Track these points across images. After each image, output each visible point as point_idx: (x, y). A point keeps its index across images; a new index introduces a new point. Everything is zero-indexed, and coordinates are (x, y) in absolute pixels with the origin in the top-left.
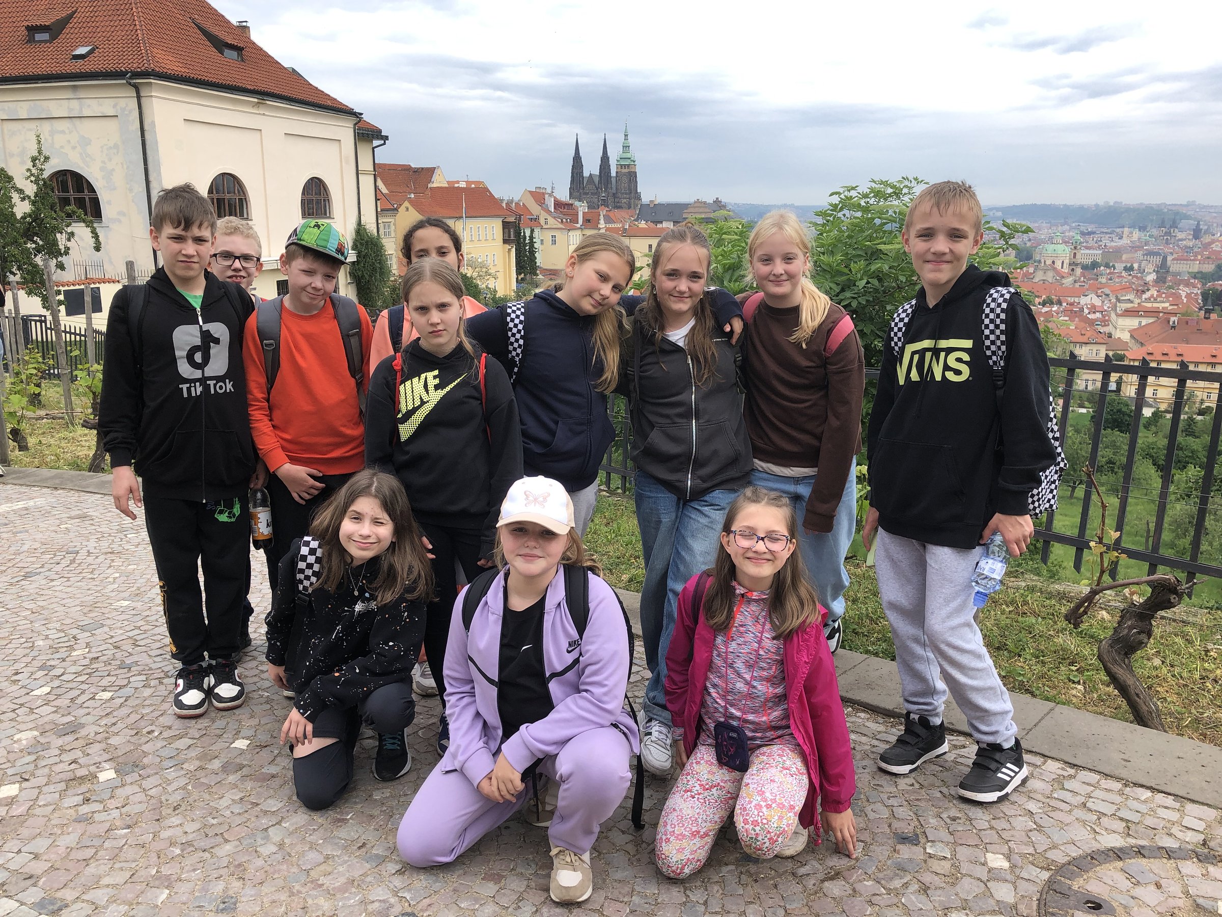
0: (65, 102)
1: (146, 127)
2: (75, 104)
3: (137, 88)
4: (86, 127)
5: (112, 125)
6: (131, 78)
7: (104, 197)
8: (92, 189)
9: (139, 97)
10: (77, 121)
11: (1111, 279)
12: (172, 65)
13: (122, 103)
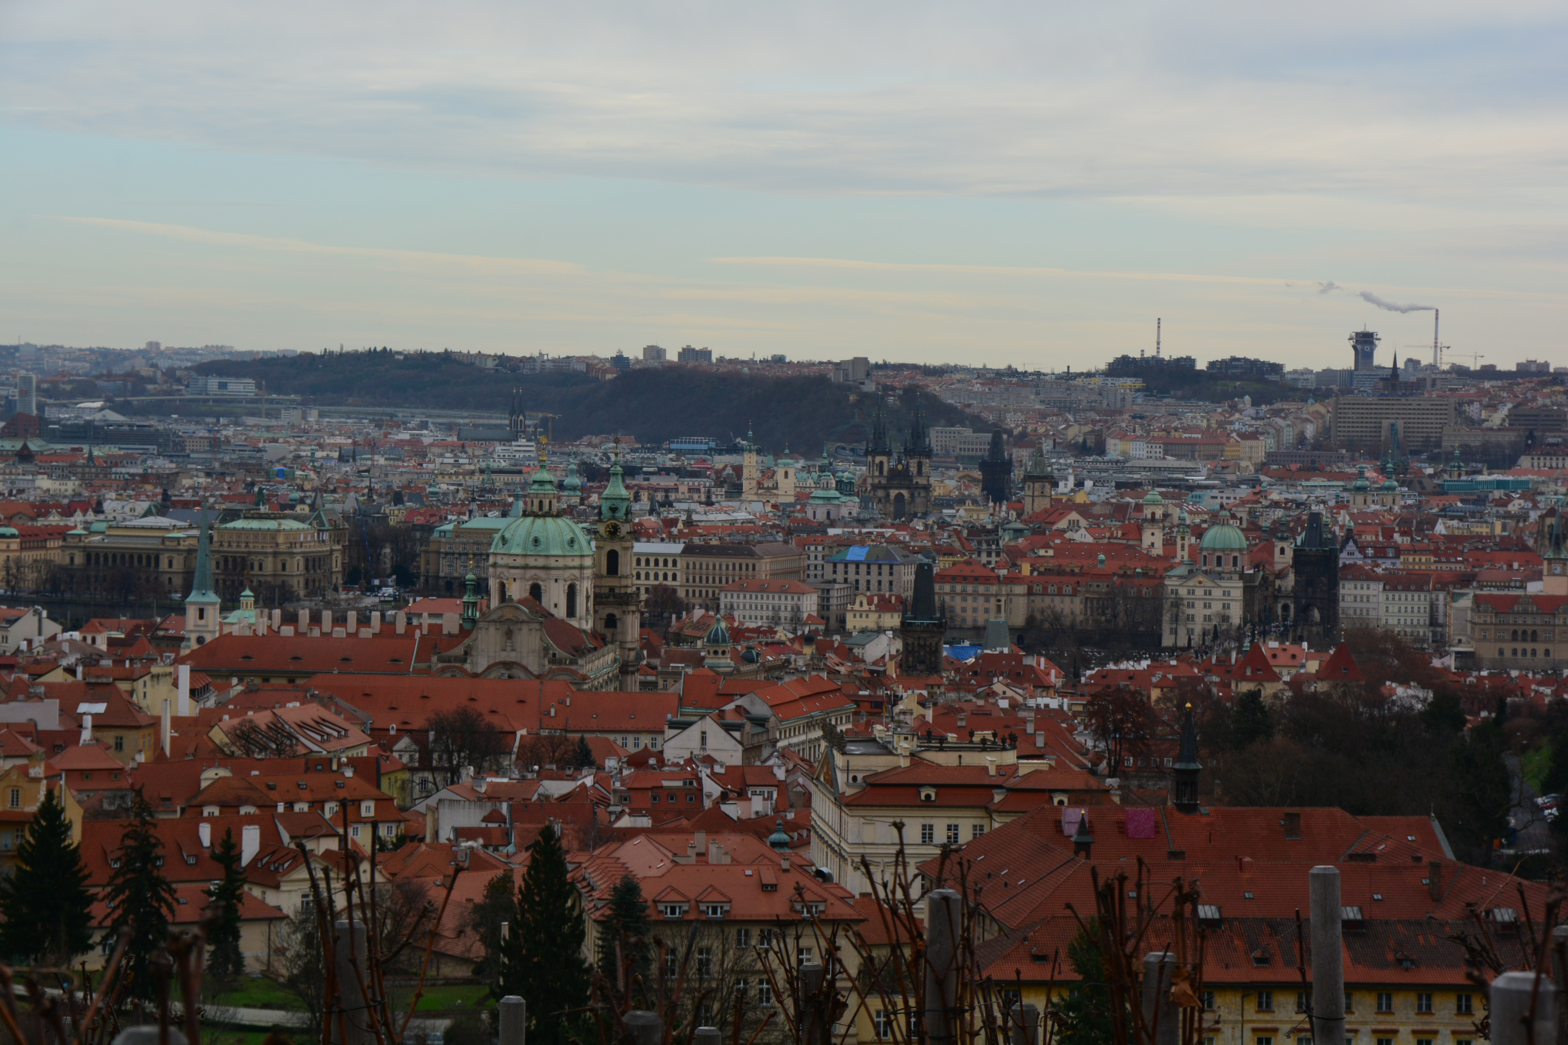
11: (749, 659)
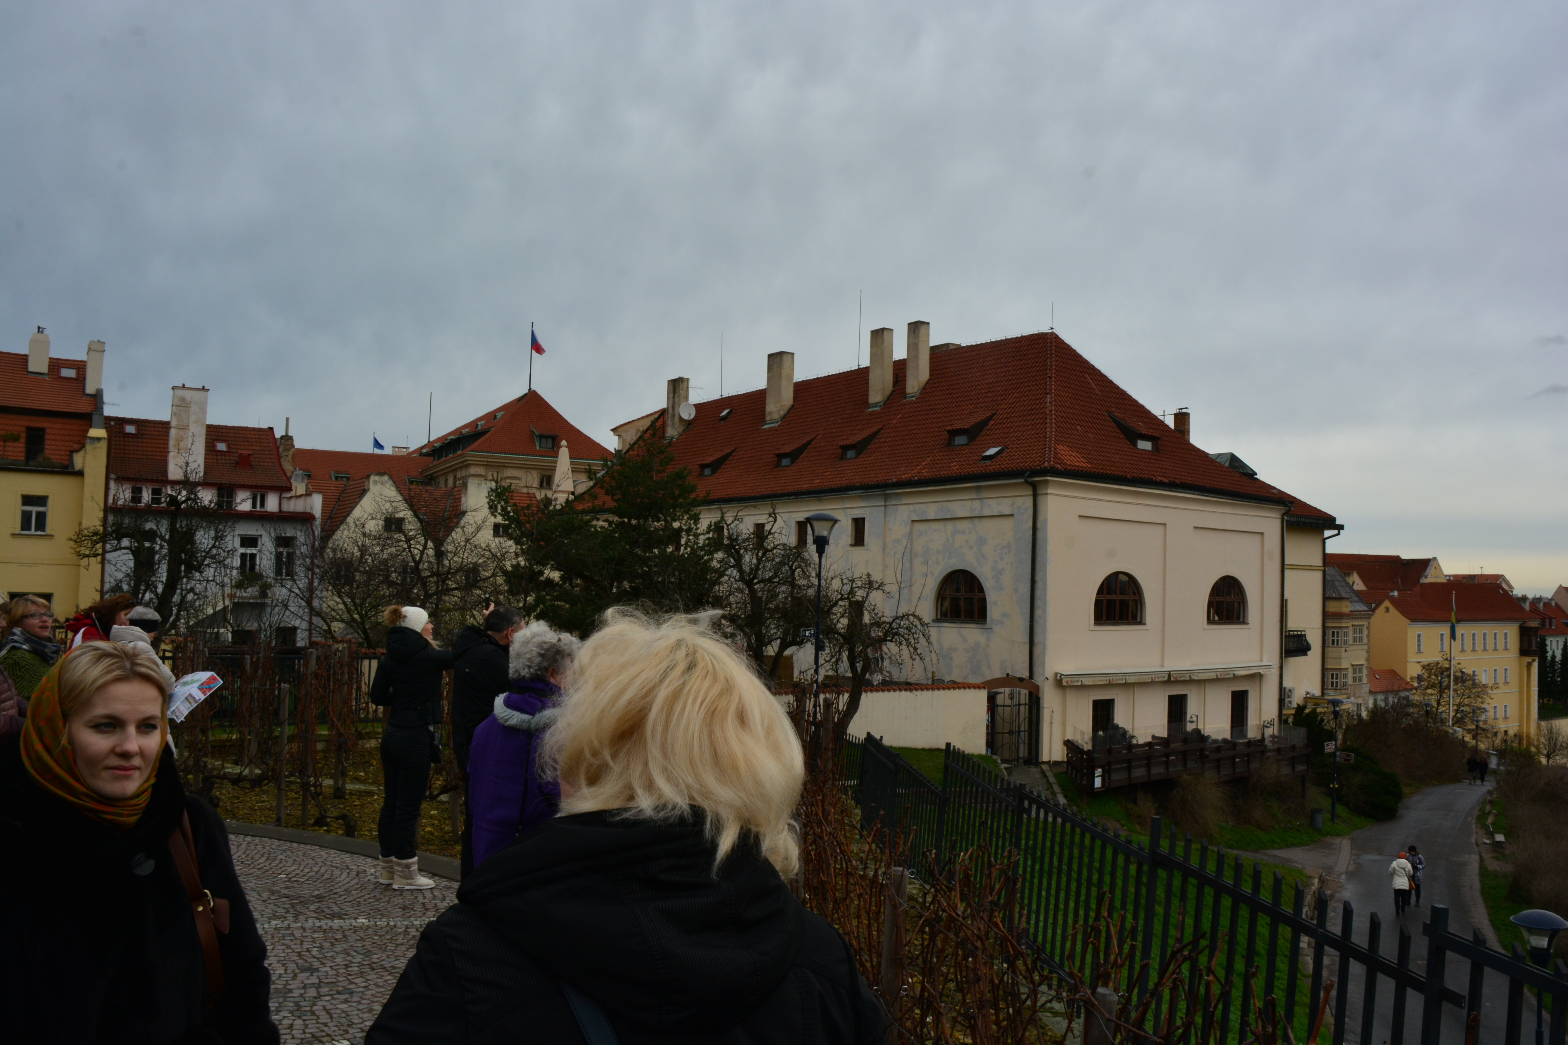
0: (968, 503)
1: (1039, 525)
2: (977, 504)
3: (1034, 487)
4: (986, 528)
5: (1008, 524)
6: (1029, 476)
7: (992, 597)
8: (981, 589)
9: (1035, 496)
10: (977, 521)
12: (1075, 460)
13: (1019, 501)
